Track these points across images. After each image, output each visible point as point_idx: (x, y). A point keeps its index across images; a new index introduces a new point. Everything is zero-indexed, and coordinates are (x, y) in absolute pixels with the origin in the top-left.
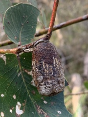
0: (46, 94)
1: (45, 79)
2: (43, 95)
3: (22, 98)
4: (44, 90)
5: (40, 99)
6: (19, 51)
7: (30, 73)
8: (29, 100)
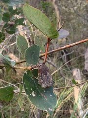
0: (44, 87)
1: (44, 81)
2: (43, 88)
3: (34, 89)
4: (43, 86)
5: (42, 90)
6: (32, 68)
7: (37, 78)
8: (37, 91)
